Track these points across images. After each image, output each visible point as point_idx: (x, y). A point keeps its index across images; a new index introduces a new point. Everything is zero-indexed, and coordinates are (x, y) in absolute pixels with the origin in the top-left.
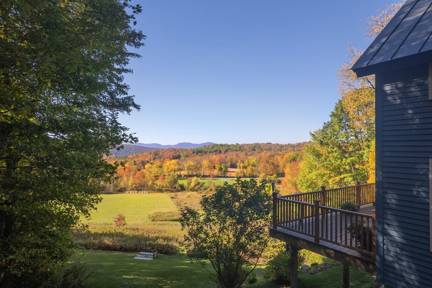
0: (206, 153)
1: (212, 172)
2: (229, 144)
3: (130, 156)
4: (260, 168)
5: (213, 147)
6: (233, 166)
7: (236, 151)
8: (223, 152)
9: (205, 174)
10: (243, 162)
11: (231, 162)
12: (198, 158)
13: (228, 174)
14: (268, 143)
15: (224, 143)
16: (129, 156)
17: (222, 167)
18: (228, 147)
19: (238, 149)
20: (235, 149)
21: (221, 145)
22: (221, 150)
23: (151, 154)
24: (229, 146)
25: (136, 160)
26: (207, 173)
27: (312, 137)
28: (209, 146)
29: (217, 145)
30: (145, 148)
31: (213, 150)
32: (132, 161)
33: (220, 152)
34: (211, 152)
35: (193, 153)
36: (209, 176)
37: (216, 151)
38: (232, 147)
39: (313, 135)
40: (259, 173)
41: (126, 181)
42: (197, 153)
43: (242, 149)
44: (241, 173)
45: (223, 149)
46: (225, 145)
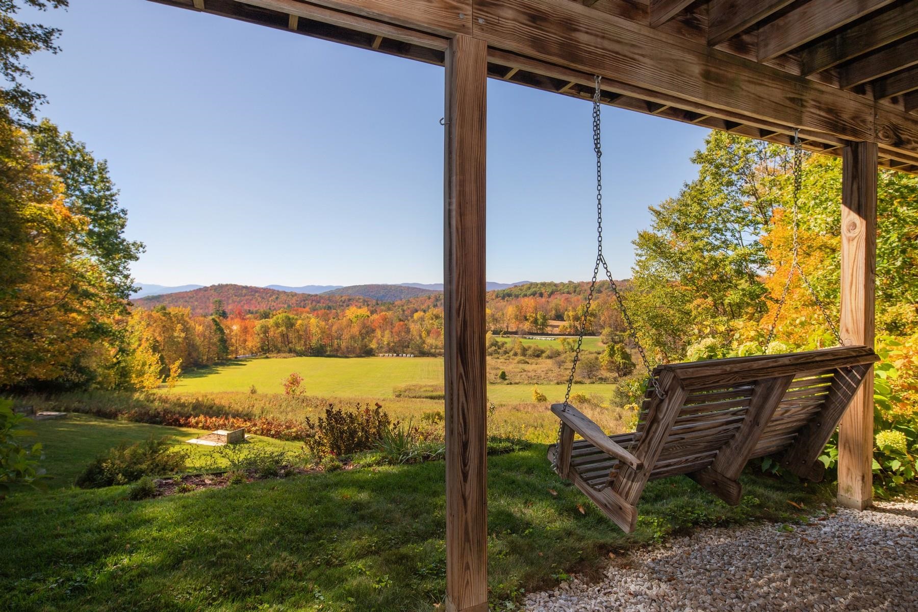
0: (517, 296)
1: (521, 326)
2: (557, 281)
3: (398, 303)
4: (603, 318)
5: (529, 288)
6: (559, 317)
7: (569, 293)
8: (546, 295)
9: (510, 330)
10: (574, 309)
11: (556, 311)
12: (502, 303)
13: (549, 330)
14: (625, 280)
15: (548, 281)
16: (396, 303)
17: (538, 317)
18: (554, 288)
19: (571, 290)
20: (566, 290)
21: (544, 284)
22: (543, 291)
23: (429, 298)
24: (556, 285)
25: (405, 308)
26: (513, 328)
28: (522, 286)
29: (537, 284)
30: (423, 291)
31: (529, 293)
32: (400, 310)
33: (541, 295)
34: (525, 295)
35: (497, 297)
36: (516, 333)
37: (534, 294)
38: (561, 287)
40: (603, 327)
41: (380, 337)
42: (503, 298)
43: (578, 289)
44: (570, 327)
45: (546, 291)
46: (551, 284)
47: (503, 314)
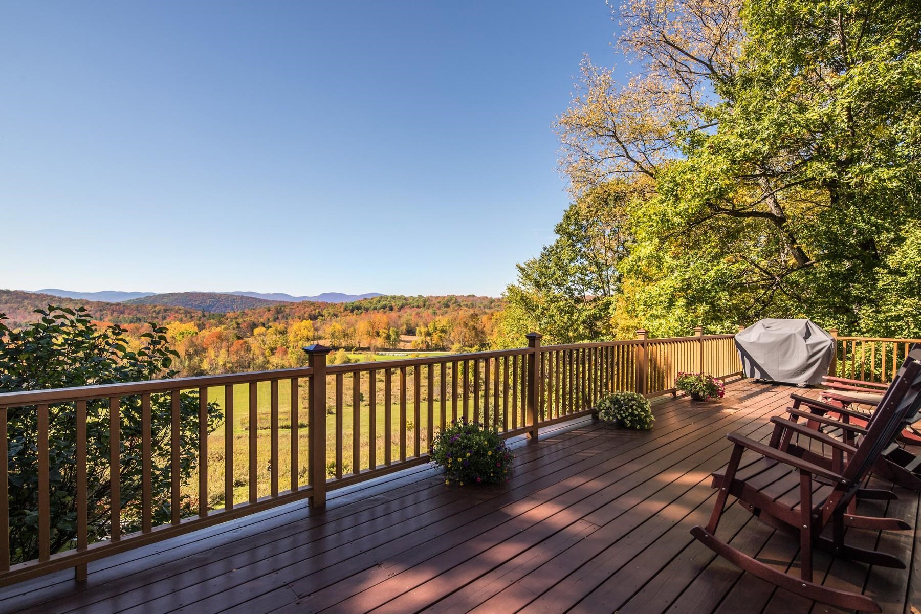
0: (367, 310)
1: (373, 342)
2: (407, 295)
3: (231, 314)
4: (452, 335)
5: (379, 301)
6: (411, 332)
7: (418, 307)
8: (396, 308)
9: (361, 346)
10: (426, 325)
11: (407, 325)
12: (352, 318)
13: (401, 345)
14: (470, 296)
15: (398, 294)
16: (228, 315)
17: (391, 333)
18: (404, 301)
19: (421, 304)
20: (416, 304)
21: (394, 298)
22: (393, 305)
23: (269, 310)
24: (406, 299)
25: (240, 321)
26: (364, 344)
27: (520, 274)
28: (372, 299)
29: (387, 297)
30: (260, 301)
31: (379, 306)
32: (234, 323)
33: (391, 309)
34: (375, 309)
35: (346, 309)
36: (368, 349)
37: (384, 307)
38: (411, 301)
39: (523, 270)
40: (452, 343)
41: (213, 357)
42: (352, 311)
43: (427, 304)
44: (422, 342)
45: (396, 304)
46: (400, 298)
47: (355, 330)
